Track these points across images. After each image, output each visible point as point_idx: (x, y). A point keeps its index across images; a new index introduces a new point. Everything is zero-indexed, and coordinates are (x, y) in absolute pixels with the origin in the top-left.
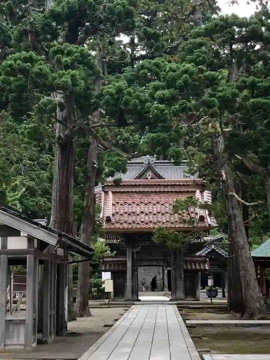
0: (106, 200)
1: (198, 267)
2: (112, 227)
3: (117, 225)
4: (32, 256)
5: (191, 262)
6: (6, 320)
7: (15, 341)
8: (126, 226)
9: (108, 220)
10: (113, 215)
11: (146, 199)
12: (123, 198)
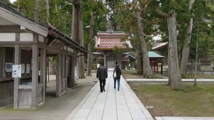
0: (98, 40)
1: (126, 61)
2: (100, 48)
3: (101, 48)
4: (36, 46)
5: (124, 59)
6: (19, 89)
7: (25, 103)
8: (104, 48)
9: (98, 46)
10: (100, 44)
11: (110, 40)
12: (103, 40)
